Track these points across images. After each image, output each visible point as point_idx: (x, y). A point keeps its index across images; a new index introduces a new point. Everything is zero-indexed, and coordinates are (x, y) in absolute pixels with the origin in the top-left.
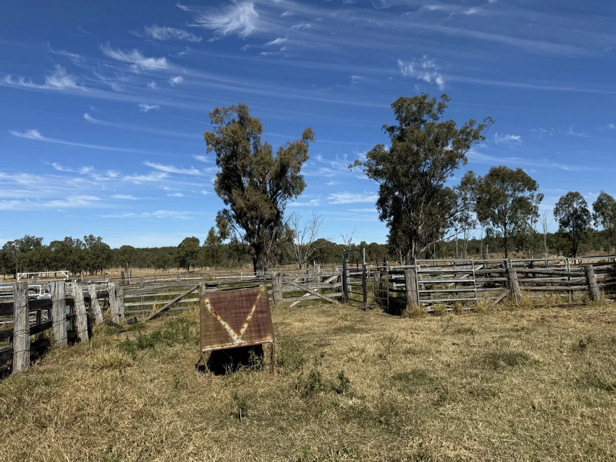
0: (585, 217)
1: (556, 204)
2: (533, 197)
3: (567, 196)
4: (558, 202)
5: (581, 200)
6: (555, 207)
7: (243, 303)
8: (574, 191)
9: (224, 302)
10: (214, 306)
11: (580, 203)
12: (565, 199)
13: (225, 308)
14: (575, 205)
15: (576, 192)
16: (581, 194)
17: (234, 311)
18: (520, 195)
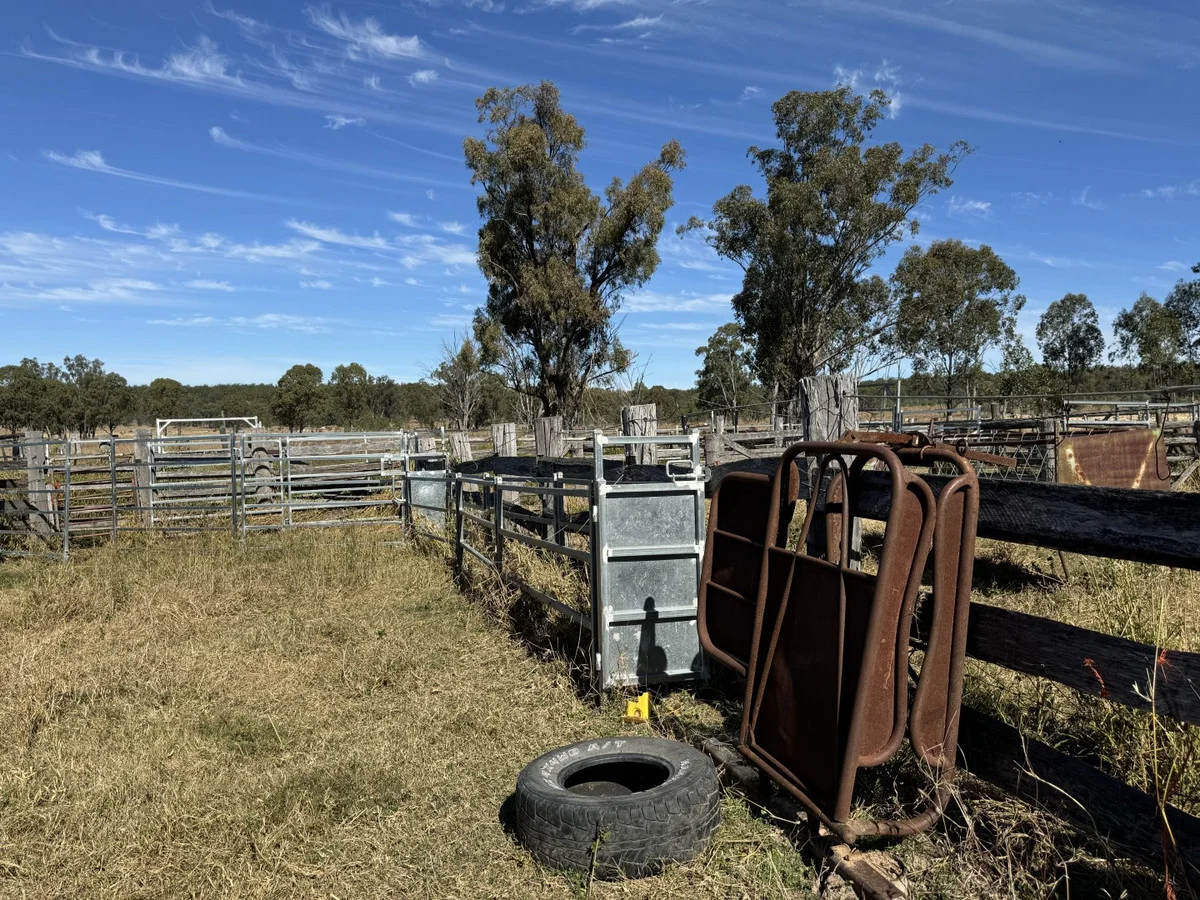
0: (1092, 342)
1: (1042, 316)
2: (1006, 301)
3: (1063, 302)
4: (1045, 312)
5: (1088, 310)
6: (1040, 322)
7: (1125, 458)
8: (1076, 293)
9: (1096, 454)
10: (1080, 462)
11: (1085, 316)
12: (1059, 307)
13: (1099, 466)
14: (1076, 320)
15: (1081, 296)
16: (1090, 298)
17: (1112, 473)
18: (982, 297)
